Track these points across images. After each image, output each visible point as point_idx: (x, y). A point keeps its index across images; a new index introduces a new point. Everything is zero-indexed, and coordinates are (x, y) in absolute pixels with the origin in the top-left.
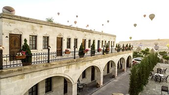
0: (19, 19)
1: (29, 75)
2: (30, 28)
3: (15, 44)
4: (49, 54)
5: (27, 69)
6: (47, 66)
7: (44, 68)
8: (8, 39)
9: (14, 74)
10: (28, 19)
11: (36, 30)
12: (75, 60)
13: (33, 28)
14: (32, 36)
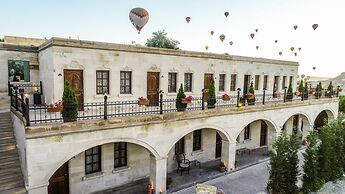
0: (78, 44)
1: (70, 136)
2: (96, 58)
3: (73, 86)
4: (105, 105)
5: (66, 127)
6: (101, 124)
7: (97, 127)
8: (62, 77)
9: (46, 134)
10: (93, 43)
11: (108, 62)
12: (162, 116)
13: (102, 57)
14: (102, 72)
